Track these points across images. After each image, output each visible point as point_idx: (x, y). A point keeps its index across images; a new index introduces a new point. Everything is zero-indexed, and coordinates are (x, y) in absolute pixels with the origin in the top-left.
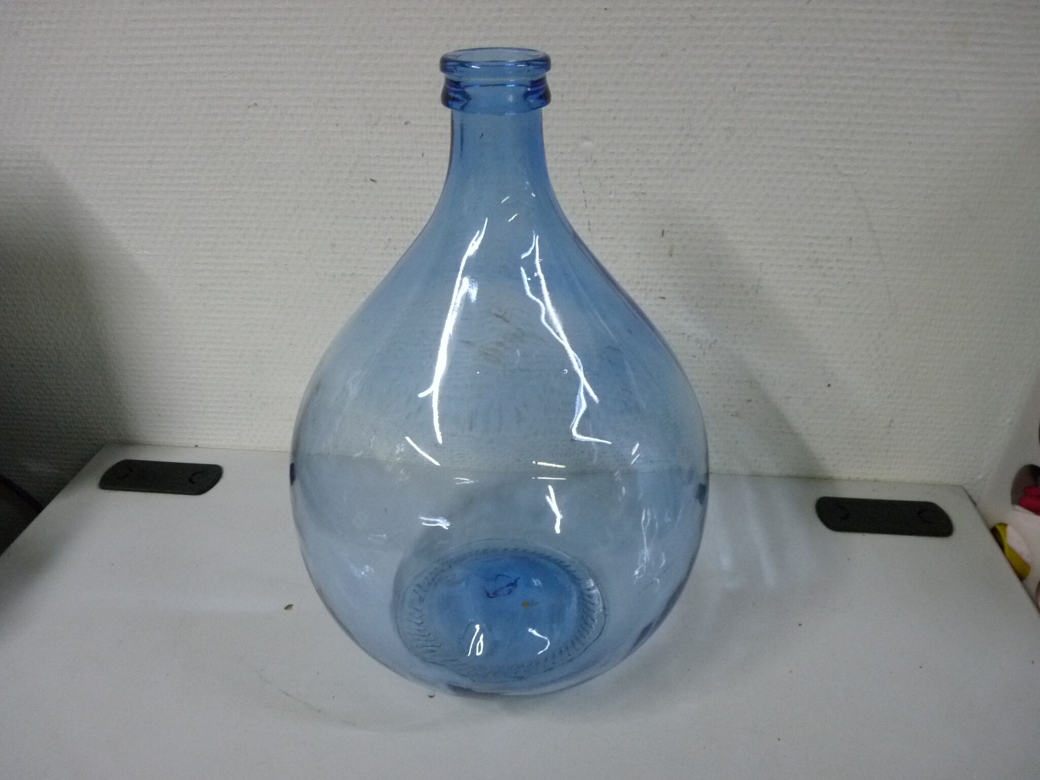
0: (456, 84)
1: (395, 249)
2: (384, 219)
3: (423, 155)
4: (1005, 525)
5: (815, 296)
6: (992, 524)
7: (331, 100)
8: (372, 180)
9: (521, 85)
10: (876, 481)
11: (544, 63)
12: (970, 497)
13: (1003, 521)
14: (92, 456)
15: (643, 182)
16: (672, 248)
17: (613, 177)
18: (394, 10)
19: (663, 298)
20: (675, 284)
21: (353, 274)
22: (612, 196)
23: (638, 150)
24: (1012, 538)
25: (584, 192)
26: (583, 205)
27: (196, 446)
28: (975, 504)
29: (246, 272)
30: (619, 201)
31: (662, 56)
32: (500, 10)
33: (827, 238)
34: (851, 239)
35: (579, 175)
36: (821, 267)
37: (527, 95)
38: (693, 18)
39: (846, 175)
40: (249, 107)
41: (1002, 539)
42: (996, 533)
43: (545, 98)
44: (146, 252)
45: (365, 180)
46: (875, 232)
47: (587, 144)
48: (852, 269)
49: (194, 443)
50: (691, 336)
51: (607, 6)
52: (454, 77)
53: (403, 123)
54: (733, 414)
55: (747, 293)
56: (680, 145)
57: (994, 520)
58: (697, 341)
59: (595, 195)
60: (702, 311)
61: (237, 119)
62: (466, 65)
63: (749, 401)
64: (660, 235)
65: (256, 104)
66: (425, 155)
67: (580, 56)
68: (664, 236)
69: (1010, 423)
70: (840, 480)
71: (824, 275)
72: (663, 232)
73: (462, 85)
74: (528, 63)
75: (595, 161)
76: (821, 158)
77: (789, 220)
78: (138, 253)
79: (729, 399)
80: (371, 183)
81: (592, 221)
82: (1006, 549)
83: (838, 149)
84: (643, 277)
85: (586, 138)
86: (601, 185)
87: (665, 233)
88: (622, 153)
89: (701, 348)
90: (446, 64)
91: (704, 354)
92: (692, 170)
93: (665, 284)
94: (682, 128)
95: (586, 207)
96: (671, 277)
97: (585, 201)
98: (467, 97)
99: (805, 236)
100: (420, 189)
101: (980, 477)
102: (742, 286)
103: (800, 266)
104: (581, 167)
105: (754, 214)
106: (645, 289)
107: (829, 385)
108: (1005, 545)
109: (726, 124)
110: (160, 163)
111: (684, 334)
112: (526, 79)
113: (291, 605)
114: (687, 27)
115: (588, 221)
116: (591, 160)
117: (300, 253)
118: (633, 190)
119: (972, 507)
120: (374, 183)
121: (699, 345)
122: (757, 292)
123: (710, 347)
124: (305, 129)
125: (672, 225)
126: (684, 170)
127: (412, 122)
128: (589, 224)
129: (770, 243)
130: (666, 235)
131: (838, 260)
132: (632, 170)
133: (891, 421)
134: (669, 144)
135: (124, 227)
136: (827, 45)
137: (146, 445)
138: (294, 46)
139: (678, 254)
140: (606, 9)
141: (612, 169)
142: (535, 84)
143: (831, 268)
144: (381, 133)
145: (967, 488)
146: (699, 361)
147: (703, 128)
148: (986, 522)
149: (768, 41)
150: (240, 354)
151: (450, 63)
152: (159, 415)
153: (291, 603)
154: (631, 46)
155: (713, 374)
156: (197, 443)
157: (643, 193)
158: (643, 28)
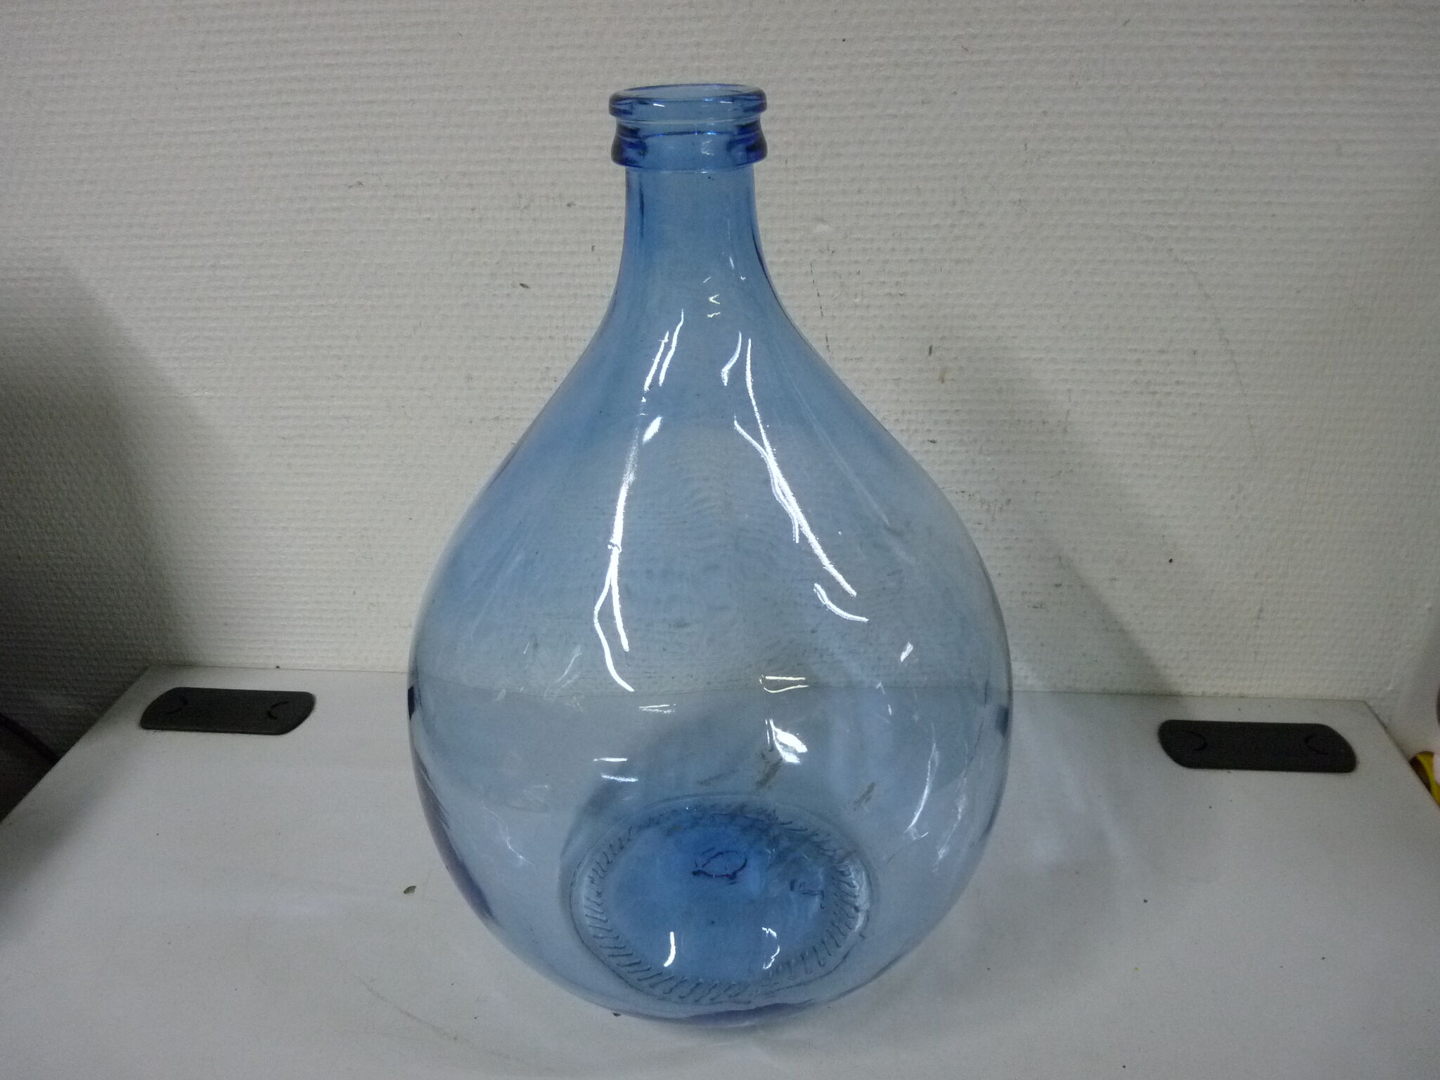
0: (634, 132)
2: (540, 339)
3: (593, 248)
4: (1430, 754)
5: (1148, 434)
6: (1412, 754)
7: (464, 174)
8: (522, 285)
9: (723, 132)
10: (1241, 696)
11: (756, 101)
12: (1377, 717)
13: (1428, 748)
14: (130, 684)
15: (901, 279)
16: (944, 370)
17: (859, 273)
19: (933, 442)
20: (949, 422)
21: (497, 418)
22: (857, 300)
23: (893, 234)
25: (818, 295)
26: (818, 313)
27: (278, 667)
28: (1385, 726)
29: (347, 418)
30: (869, 306)
31: (923, 103)
33: (1162, 352)
34: (1195, 353)
35: (812, 272)
36: (1154, 393)
37: (730, 145)
38: (965, 49)
39: (1185, 263)
40: (350, 187)
41: (1427, 774)
42: (1418, 766)
43: (758, 149)
44: (207, 393)
45: (513, 286)
46: (1228, 341)
47: (822, 228)
48: (1197, 395)
49: (273, 662)
50: (974, 495)
51: (846, 36)
52: (632, 122)
53: (565, 204)
54: (1036, 605)
55: (1051, 432)
56: (953, 226)
57: (1415, 748)
58: (983, 502)
59: (835, 299)
60: (989, 459)
61: (335, 205)
62: (647, 102)
63: (1058, 586)
64: (927, 353)
65: (360, 183)
66: (596, 248)
67: (810, 107)
68: (932, 355)
70: (1192, 696)
71: (1159, 404)
72: (931, 349)
73: (641, 134)
74: (733, 99)
75: (833, 252)
76: (1150, 239)
77: (1107, 328)
78: (196, 395)
79: (1030, 584)
80: (521, 290)
81: (830, 336)
82: (1434, 787)
83: (1173, 227)
84: (904, 412)
85: (821, 220)
86: (842, 285)
87: (933, 349)
88: (871, 240)
89: (988, 511)
90: (620, 106)
91: (994, 520)
92: (970, 262)
93: (935, 421)
94: (954, 203)
95: (822, 316)
96: (943, 411)
97: (821, 308)
98: (645, 151)
99: (1130, 350)
101: (1390, 688)
102: (1044, 422)
103: (1126, 392)
104: (814, 260)
105: (1058, 321)
106: (908, 430)
107: (1171, 561)
108: (1432, 782)
109: (1015, 196)
110: (225, 267)
111: (963, 492)
112: (730, 122)
113: (414, 887)
114: (958, 63)
115: (824, 336)
116: (828, 250)
117: (422, 389)
118: (887, 290)
119: (1381, 730)
120: (525, 288)
121: (986, 507)
122: (1065, 431)
123: (1001, 509)
124: (428, 216)
125: (943, 338)
126: (958, 261)
127: (578, 203)
128: (827, 341)
129: (1081, 361)
130: (937, 354)
131: (1178, 383)
132: (886, 262)
133: (1261, 611)
134: (936, 225)
135: (176, 359)
136: (1153, 82)
137: (206, 667)
138: (413, 101)
139: (952, 379)
140: (844, 40)
141: (857, 262)
142: (744, 129)
143: (1169, 394)
144: (535, 220)
145: (1371, 703)
146: (986, 529)
147: (983, 202)
148: (1403, 751)
149: (1070, 79)
150: (339, 535)
151: (625, 102)
152: (226, 624)
153: (414, 885)
154: (880, 91)
155: (1006, 548)
156: (279, 663)
157: (901, 295)
158: (897, 65)
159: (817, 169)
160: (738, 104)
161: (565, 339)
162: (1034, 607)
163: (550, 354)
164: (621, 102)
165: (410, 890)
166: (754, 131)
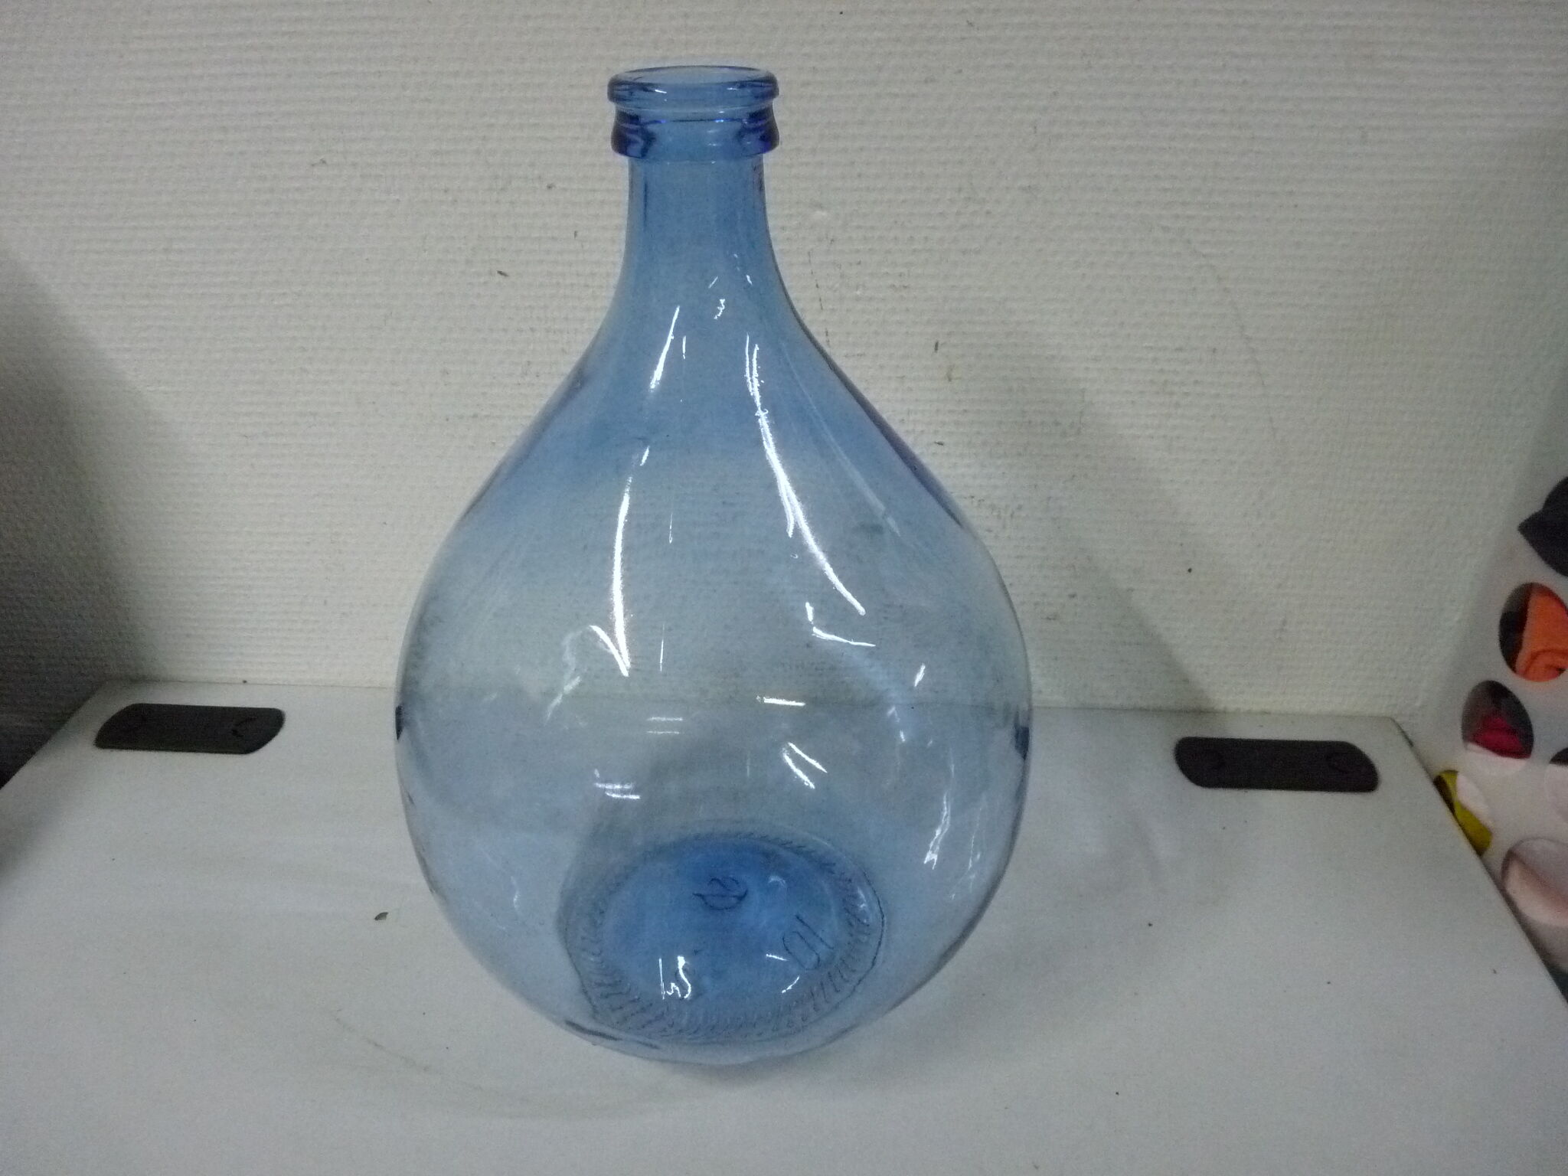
0: (634, 119)
1: (537, 376)
2: (520, 331)
3: (576, 234)
4: (1453, 773)
5: (1164, 436)
6: (1436, 772)
7: (436, 153)
8: (500, 273)
9: (733, 120)
10: (1264, 713)
11: (766, 87)
12: (1404, 734)
13: (1452, 767)
14: (85, 699)
15: (904, 270)
16: (951, 368)
17: (859, 263)
18: (527, 17)
19: (941, 444)
20: (957, 423)
21: (475, 416)
22: (858, 293)
23: (896, 222)
24: (1465, 791)
25: (817, 286)
26: (817, 305)
27: (245, 682)
28: (1411, 744)
29: (314, 414)
30: (871, 299)
31: (926, 81)
32: (686, 16)
33: (1180, 349)
34: (1214, 350)
35: (810, 261)
36: (1172, 394)
37: (740, 135)
38: (971, 24)
39: (1204, 256)
40: (313, 165)
41: (1450, 794)
42: (1442, 785)
43: (769, 138)
44: (162, 388)
45: (491, 273)
46: (1249, 339)
47: (820, 215)
48: (1218, 396)
49: (241, 676)
50: (983, 500)
51: (843, 8)
52: (631, 109)
53: (544, 187)
54: (1050, 617)
55: (1064, 434)
56: (958, 214)
57: (1439, 767)
58: (993, 507)
59: (835, 291)
60: (999, 462)
61: (297, 185)
62: (650, 88)
63: (1073, 596)
64: (933, 349)
65: (324, 162)
66: (579, 234)
67: (806, 84)
68: (938, 351)
69: (1459, 622)
70: (1225, 712)
71: (1177, 405)
72: (937, 345)
73: (643, 120)
74: (742, 85)
75: (832, 240)
76: (1166, 229)
77: (1122, 324)
78: (150, 389)
79: (1044, 595)
80: (499, 278)
81: (830, 330)
82: (1457, 810)
83: (1190, 217)
84: (909, 412)
85: (820, 206)
86: (842, 276)
87: (939, 345)
88: (872, 228)
89: (999, 517)
90: (620, 89)
91: (1004, 527)
92: (977, 252)
93: (943, 423)
94: (960, 190)
95: (822, 308)
96: (951, 412)
97: (820, 300)
98: (650, 139)
99: (1146, 347)
100: (572, 285)
101: (1418, 704)
102: (1057, 424)
103: (1142, 392)
104: (812, 249)
105: (1071, 316)
106: (914, 430)
107: (1190, 570)
108: (1455, 803)
109: (1025, 182)
110: (180, 251)
111: (973, 497)
112: (741, 109)
113: (386, 913)
114: (963, 39)
115: (824, 331)
116: (827, 238)
117: (394, 384)
118: (890, 282)
119: (1405, 746)
120: (503, 276)
121: (995, 514)
122: (1079, 433)
123: (1012, 516)
124: (397, 197)
125: (950, 334)
126: (964, 252)
127: (559, 185)
128: (827, 335)
129: (1096, 359)
130: (942, 350)
131: (1196, 382)
132: (888, 252)
133: (1284, 622)
134: (941, 213)
135: (128, 350)
136: (1168, 63)
137: (166, 681)
138: (380, 74)
139: (960, 378)
140: (841, 13)
141: (858, 251)
142: (756, 116)
143: (1187, 394)
144: (512, 203)
145: (1398, 720)
146: (996, 537)
147: (990, 188)
148: (1427, 770)
149: (1082, 58)
150: (308, 541)
151: (623, 87)
152: (188, 636)
153: (386, 911)
154: (880, 69)
155: (1018, 557)
156: (245, 677)
157: (905, 287)
158: (898, 40)
159: (814, 151)
160: (748, 91)
161: (548, 331)
162: (1048, 619)
163: (531, 347)
164: (620, 88)
165: (381, 916)
166: (765, 118)
